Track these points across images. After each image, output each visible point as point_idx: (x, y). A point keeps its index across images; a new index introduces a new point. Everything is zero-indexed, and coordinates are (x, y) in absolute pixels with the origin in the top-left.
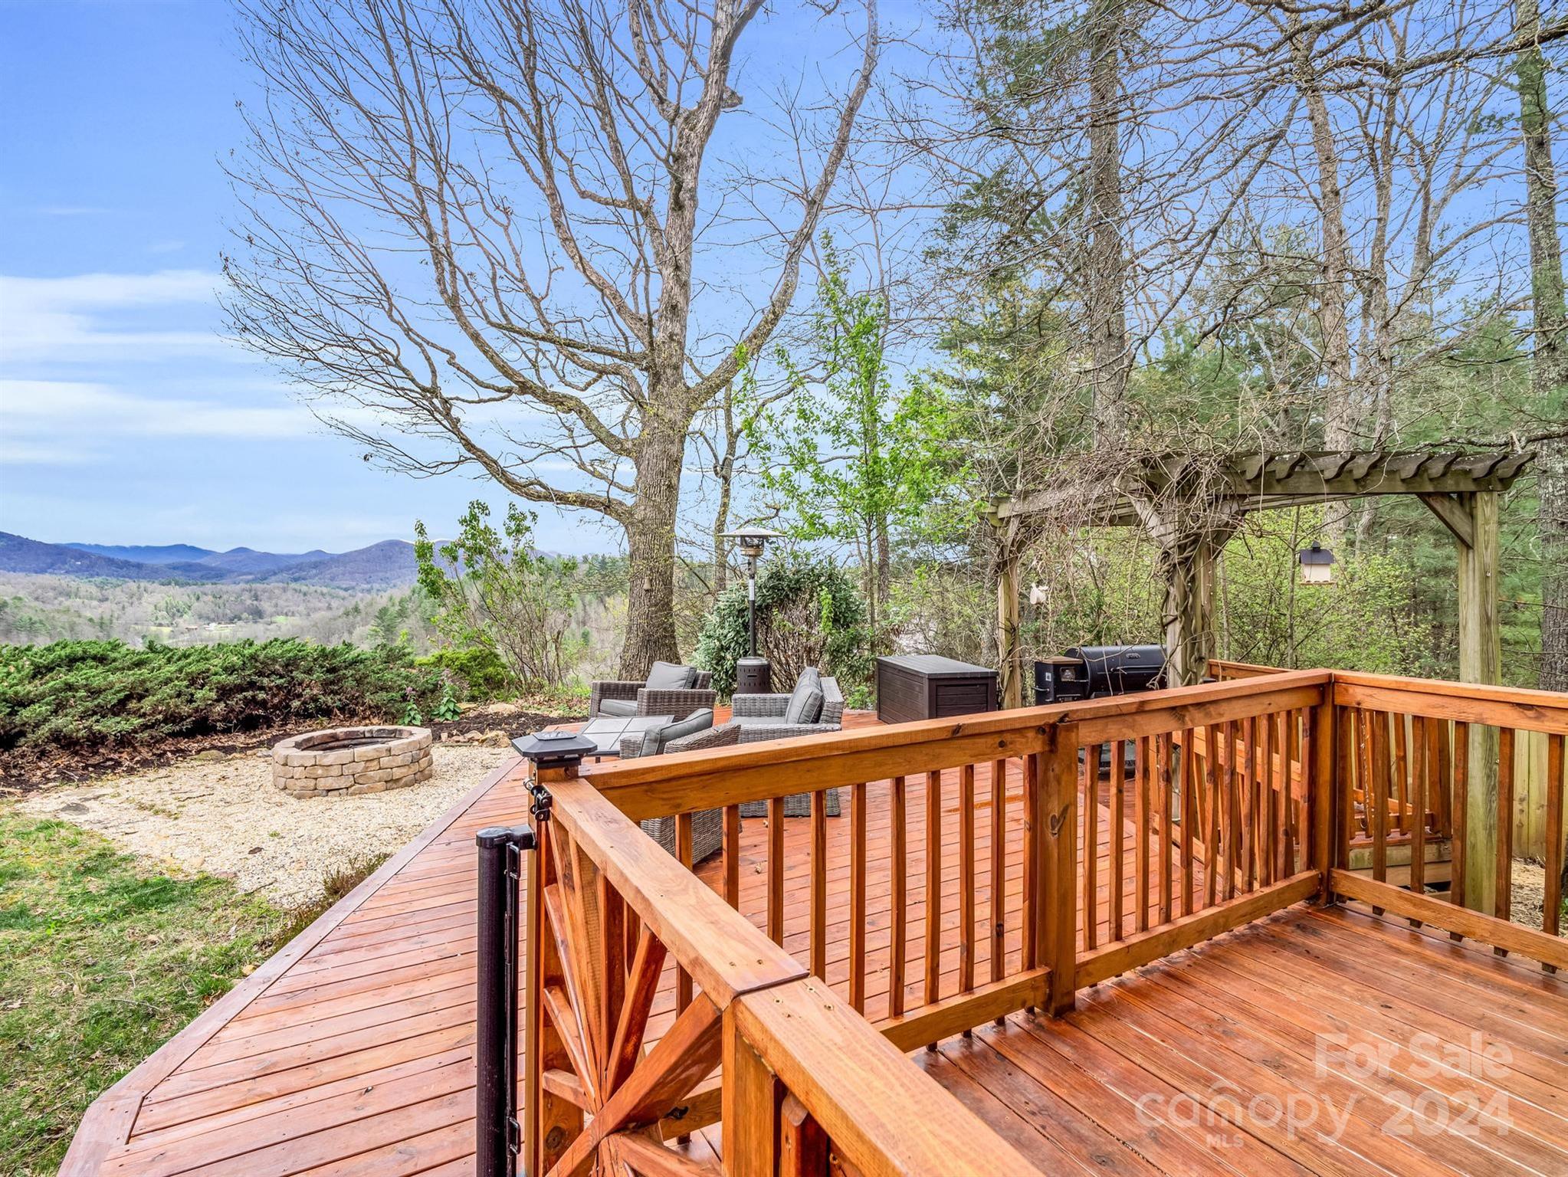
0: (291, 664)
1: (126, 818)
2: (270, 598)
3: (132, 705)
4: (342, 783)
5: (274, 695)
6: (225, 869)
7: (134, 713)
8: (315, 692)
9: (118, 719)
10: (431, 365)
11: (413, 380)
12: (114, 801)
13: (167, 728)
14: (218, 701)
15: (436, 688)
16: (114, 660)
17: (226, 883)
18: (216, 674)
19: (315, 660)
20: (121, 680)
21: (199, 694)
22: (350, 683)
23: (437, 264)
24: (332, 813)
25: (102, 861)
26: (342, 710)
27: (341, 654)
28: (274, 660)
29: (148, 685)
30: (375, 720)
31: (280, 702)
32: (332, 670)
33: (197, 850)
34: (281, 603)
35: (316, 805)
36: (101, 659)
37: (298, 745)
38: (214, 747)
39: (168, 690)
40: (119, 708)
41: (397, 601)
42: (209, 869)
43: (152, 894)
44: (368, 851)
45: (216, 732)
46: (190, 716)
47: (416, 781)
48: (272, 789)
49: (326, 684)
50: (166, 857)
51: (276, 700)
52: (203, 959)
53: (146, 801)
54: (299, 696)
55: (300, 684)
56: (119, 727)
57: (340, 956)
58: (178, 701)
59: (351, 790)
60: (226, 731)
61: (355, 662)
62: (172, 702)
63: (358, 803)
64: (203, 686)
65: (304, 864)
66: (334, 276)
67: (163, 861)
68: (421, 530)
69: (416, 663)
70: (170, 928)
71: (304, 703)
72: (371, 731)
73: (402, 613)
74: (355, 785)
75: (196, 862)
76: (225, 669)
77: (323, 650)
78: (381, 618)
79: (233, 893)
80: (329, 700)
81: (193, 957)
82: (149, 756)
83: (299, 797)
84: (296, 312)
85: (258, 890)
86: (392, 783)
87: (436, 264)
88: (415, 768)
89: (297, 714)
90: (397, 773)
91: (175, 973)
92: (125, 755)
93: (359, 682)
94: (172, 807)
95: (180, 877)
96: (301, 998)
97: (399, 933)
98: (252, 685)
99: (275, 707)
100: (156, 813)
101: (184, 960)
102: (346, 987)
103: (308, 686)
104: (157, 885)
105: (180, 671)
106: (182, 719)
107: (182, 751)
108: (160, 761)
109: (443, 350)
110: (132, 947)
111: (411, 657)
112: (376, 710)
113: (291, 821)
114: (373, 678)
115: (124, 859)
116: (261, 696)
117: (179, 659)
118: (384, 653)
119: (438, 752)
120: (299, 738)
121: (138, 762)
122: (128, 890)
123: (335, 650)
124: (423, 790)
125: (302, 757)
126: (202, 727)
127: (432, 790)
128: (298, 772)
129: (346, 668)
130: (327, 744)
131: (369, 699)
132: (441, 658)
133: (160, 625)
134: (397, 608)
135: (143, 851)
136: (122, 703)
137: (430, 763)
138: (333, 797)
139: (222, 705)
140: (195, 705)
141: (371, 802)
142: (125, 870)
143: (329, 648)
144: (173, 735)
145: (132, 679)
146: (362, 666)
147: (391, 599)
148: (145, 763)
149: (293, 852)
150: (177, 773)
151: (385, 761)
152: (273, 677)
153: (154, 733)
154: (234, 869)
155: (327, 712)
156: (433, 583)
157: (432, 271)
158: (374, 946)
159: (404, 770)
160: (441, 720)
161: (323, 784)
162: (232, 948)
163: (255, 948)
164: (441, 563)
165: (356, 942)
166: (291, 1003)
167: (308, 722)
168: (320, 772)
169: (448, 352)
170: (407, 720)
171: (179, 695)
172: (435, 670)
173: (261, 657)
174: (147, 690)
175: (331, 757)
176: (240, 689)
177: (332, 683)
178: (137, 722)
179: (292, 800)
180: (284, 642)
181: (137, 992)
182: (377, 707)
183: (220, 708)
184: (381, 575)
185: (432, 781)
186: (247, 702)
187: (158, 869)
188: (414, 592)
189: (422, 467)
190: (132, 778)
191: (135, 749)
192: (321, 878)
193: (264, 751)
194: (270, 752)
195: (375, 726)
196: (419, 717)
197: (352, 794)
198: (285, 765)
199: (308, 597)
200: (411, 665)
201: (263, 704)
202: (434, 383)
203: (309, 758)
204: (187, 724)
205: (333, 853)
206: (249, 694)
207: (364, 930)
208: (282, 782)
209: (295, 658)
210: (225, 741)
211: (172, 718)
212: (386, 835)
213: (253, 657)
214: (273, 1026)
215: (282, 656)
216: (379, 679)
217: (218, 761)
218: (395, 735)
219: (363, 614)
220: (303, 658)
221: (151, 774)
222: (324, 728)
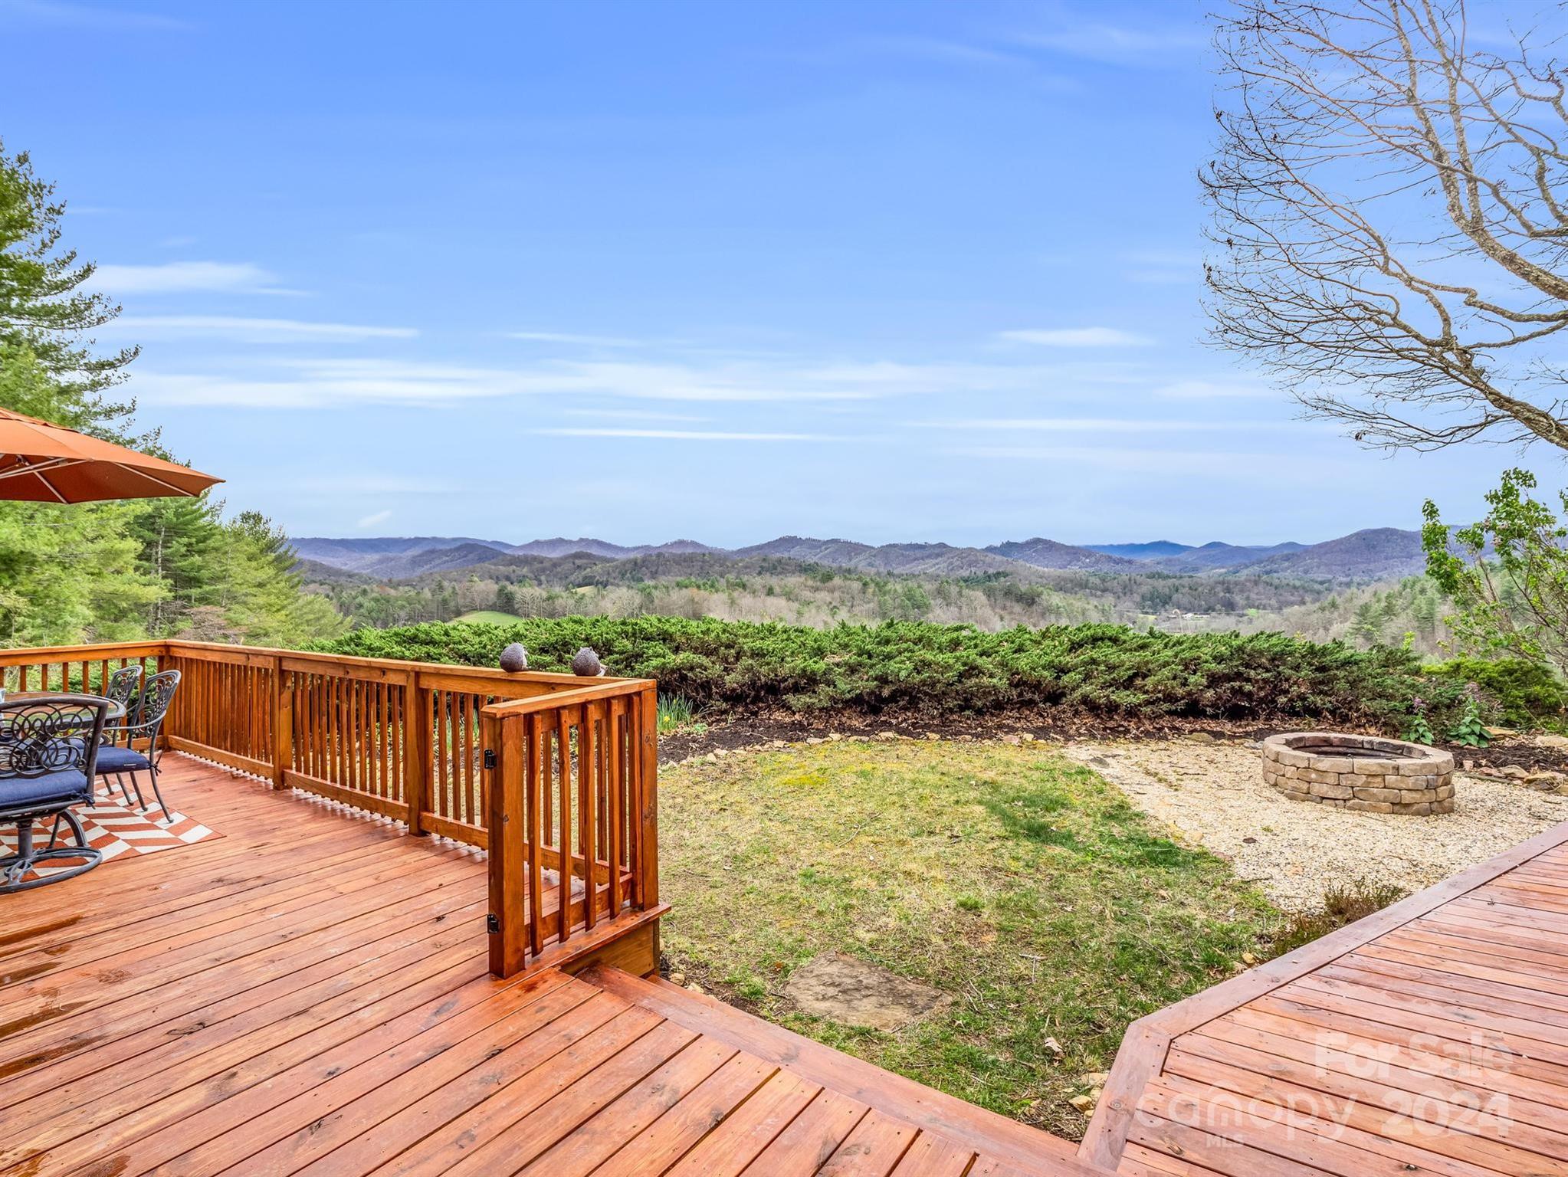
0: (1277, 658)
1: (1137, 779)
2: (1242, 591)
3: (1138, 682)
4: (1338, 793)
5: (1261, 689)
6: (1222, 849)
7: (1140, 689)
8: (1303, 690)
9: (1128, 693)
10: (1442, 312)
11: (1417, 337)
12: (1126, 762)
13: (1165, 706)
14: (1208, 687)
15: (1454, 704)
16: (1125, 642)
17: (1223, 864)
18: (1206, 662)
19: (1303, 657)
20: (1130, 659)
21: (1192, 679)
22: (1342, 685)
23: (1449, 186)
24: (1329, 824)
25: (1119, 813)
26: (1333, 712)
27: (1331, 653)
28: (1261, 653)
29: (1151, 666)
30: (1372, 730)
31: (1266, 696)
32: (1322, 669)
33: (1196, 823)
34: (1253, 596)
35: (1307, 809)
36: (1115, 640)
37: (1288, 743)
38: (1203, 730)
39: (1166, 672)
40: (1128, 684)
41: (1383, 596)
42: (1208, 844)
43: (1161, 853)
44: (1375, 879)
45: (1206, 716)
46: (1183, 698)
47: (1432, 812)
48: (1262, 783)
49: (1314, 684)
50: (1170, 823)
51: (1262, 694)
52: (1206, 930)
53: (1151, 768)
54: (1286, 692)
55: (1287, 680)
56: (1129, 700)
57: (1356, 988)
58: (1174, 683)
59: (1349, 804)
60: (1215, 717)
61: (1347, 663)
62: (1169, 683)
63: (1359, 820)
64: (1195, 672)
65: (1301, 871)
66: (1317, 248)
67: (1167, 826)
68: (1431, 511)
69: (1424, 671)
70: (1177, 890)
71: (1291, 700)
72: (1371, 743)
73: (1389, 611)
74: (1354, 799)
75: (1197, 835)
76: (1215, 658)
77: (1312, 647)
78: (1362, 615)
79: (1230, 876)
80: (1318, 700)
81: (1198, 925)
82: (1150, 728)
83: (1291, 798)
84: (1276, 299)
85: (1255, 881)
86: (1399, 807)
87: (1447, 188)
88: (1431, 796)
89: (1283, 711)
90: (1407, 797)
91: (1182, 933)
92: (1132, 724)
93: (1353, 684)
94: (1173, 778)
95: (1183, 845)
96: (1314, 1016)
97: (1430, 992)
98: (1239, 676)
99: (1261, 700)
100: (1160, 780)
101: (1190, 924)
102: (1367, 1027)
103: (1295, 683)
104: (1163, 846)
105: (1176, 656)
106: (1177, 700)
107: (1177, 729)
108: (1158, 735)
109: (1457, 290)
110: (1147, 895)
111: (1417, 663)
112: (1373, 718)
113: (1283, 819)
114: (1370, 683)
115: (1137, 815)
116: (1248, 687)
117: (1174, 645)
118: (1382, 656)
119: (1459, 781)
120: (1291, 736)
121: (1142, 732)
122: (1141, 843)
123: (1325, 648)
124: (1442, 826)
125: (1295, 757)
126: (1193, 710)
127: (1455, 828)
128: (1290, 771)
129: (1337, 668)
130: (1322, 747)
131: (1364, 705)
132: (1458, 667)
133: (1147, 613)
134: (1383, 604)
135: (1151, 812)
136: (1131, 679)
137: (1452, 794)
138: (1327, 806)
139: (1212, 692)
140: (1188, 688)
141: (1372, 821)
142: (1138, 825)
143: (1319, 645)
144: (1170, 713)
145: (1138, 659)
146: (1355, 668)
147: (1375, 594)
148: (1147, 733)
149: (1288, 852)
150: (1175, 749)
151: (1391, 779)
152: (1260, 670)
153: (1155, 710)
154: (1230, 853)
155: (1316, 713)
156: (1448, 575)
157: (1443, 199)
158: (1399, 995)
159: (1417, 796)
160: (1461, 743)
161: (1316, 788)
162: (1232, 930)
163: (1254, 939)
164: (1456, 550)
165: (1373, 979)
166: (1301, 1015)
167: (1295, 720)
168: (1313, 776)
169: (1465, 291)
170: (1413, 736)
171: (1174, 678)
172: (1452, 681)
173: (1248, 649)
174: (1149, 671)
175: (1326, 763)
176: (1228, 678)
177: (1322, 683)
178: (1143, 697)
179: (1283, 799)
180: (1270, 636)
181: (1152, 937)
182: (1374, 715)
183: (1210, 694)
184: (1362, 567)
185: (1454, 816)
186: (1233, 690)
187: (1164, 832)
188: (1405, 586)
189: (1430, 437)
190: (1139, 745)
191: (1140, 719)
192: (1321, 891)
193: (1250, 742)
194: (1258, 745)
195: (1373, 736)
196: (1430, 736)
197: (1350, 808)
198: (1276, 761)
199: (1281, 591)
200: (1417, 672)
201: (1249, 696)
202: (1447, 333)
203: (1302, 759)
204: (1180, 706)
205: (1331, 866)
206: (1237, 684)
207: (1382, 970)
208: (1272, 778)
209: (1282, 653)
210: (1213, 726)
211: (1170, 698)
212: (1396, 865)
213: (1241, 649)
214: (1286, 1031)
215: (1268, 649)
216: (1378, 684)
217: (1208, 744)
218: (1402, 751)
219: (1341, 611)
220: (1291, 654)
221: (1153, 745)
222: (1312, 730)
